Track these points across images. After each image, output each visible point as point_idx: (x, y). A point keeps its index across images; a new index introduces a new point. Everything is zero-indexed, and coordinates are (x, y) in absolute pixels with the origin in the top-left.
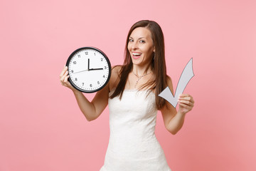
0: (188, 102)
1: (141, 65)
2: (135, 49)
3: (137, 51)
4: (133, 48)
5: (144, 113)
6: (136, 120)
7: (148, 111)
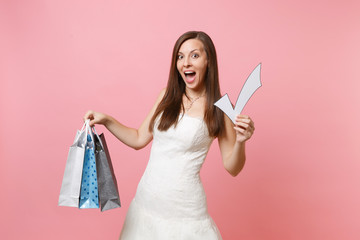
0: (246, 126)
2: (189, 66)
3: (190, 68)
4: (186, 64)
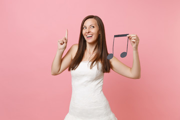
1: (92, 44)
5: (94, 77)
6: (89, 82)
7: (97, 75)
